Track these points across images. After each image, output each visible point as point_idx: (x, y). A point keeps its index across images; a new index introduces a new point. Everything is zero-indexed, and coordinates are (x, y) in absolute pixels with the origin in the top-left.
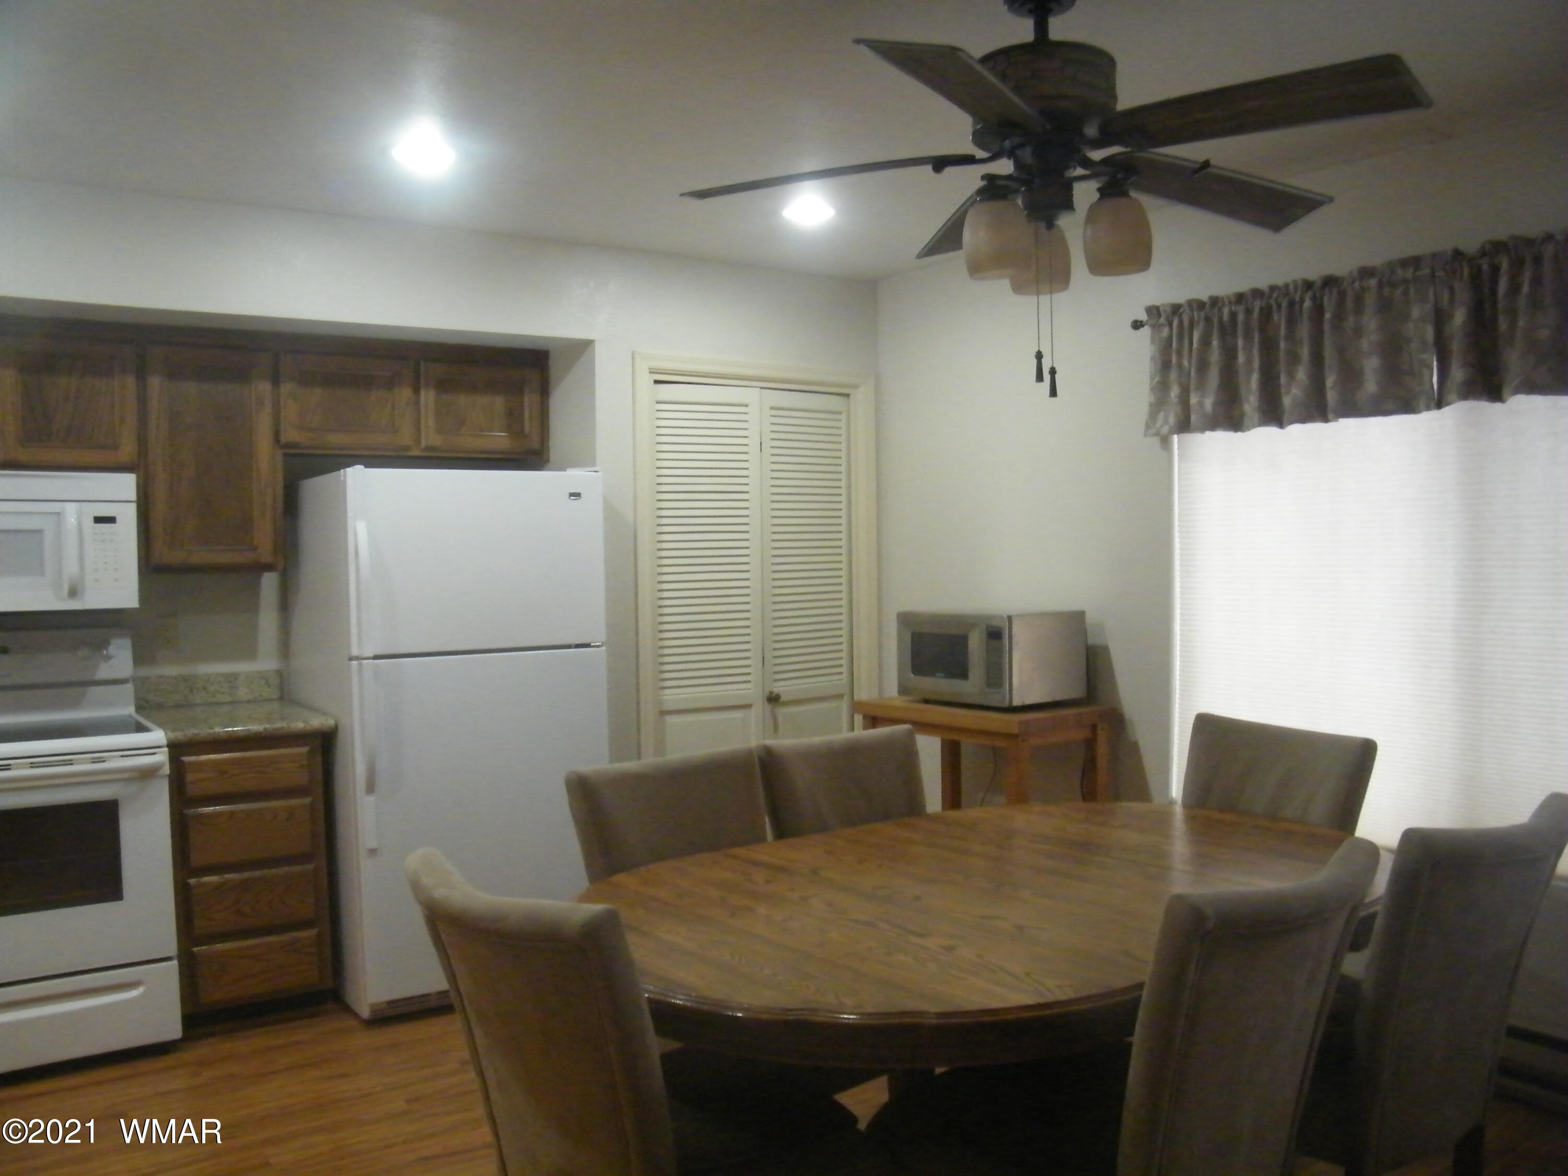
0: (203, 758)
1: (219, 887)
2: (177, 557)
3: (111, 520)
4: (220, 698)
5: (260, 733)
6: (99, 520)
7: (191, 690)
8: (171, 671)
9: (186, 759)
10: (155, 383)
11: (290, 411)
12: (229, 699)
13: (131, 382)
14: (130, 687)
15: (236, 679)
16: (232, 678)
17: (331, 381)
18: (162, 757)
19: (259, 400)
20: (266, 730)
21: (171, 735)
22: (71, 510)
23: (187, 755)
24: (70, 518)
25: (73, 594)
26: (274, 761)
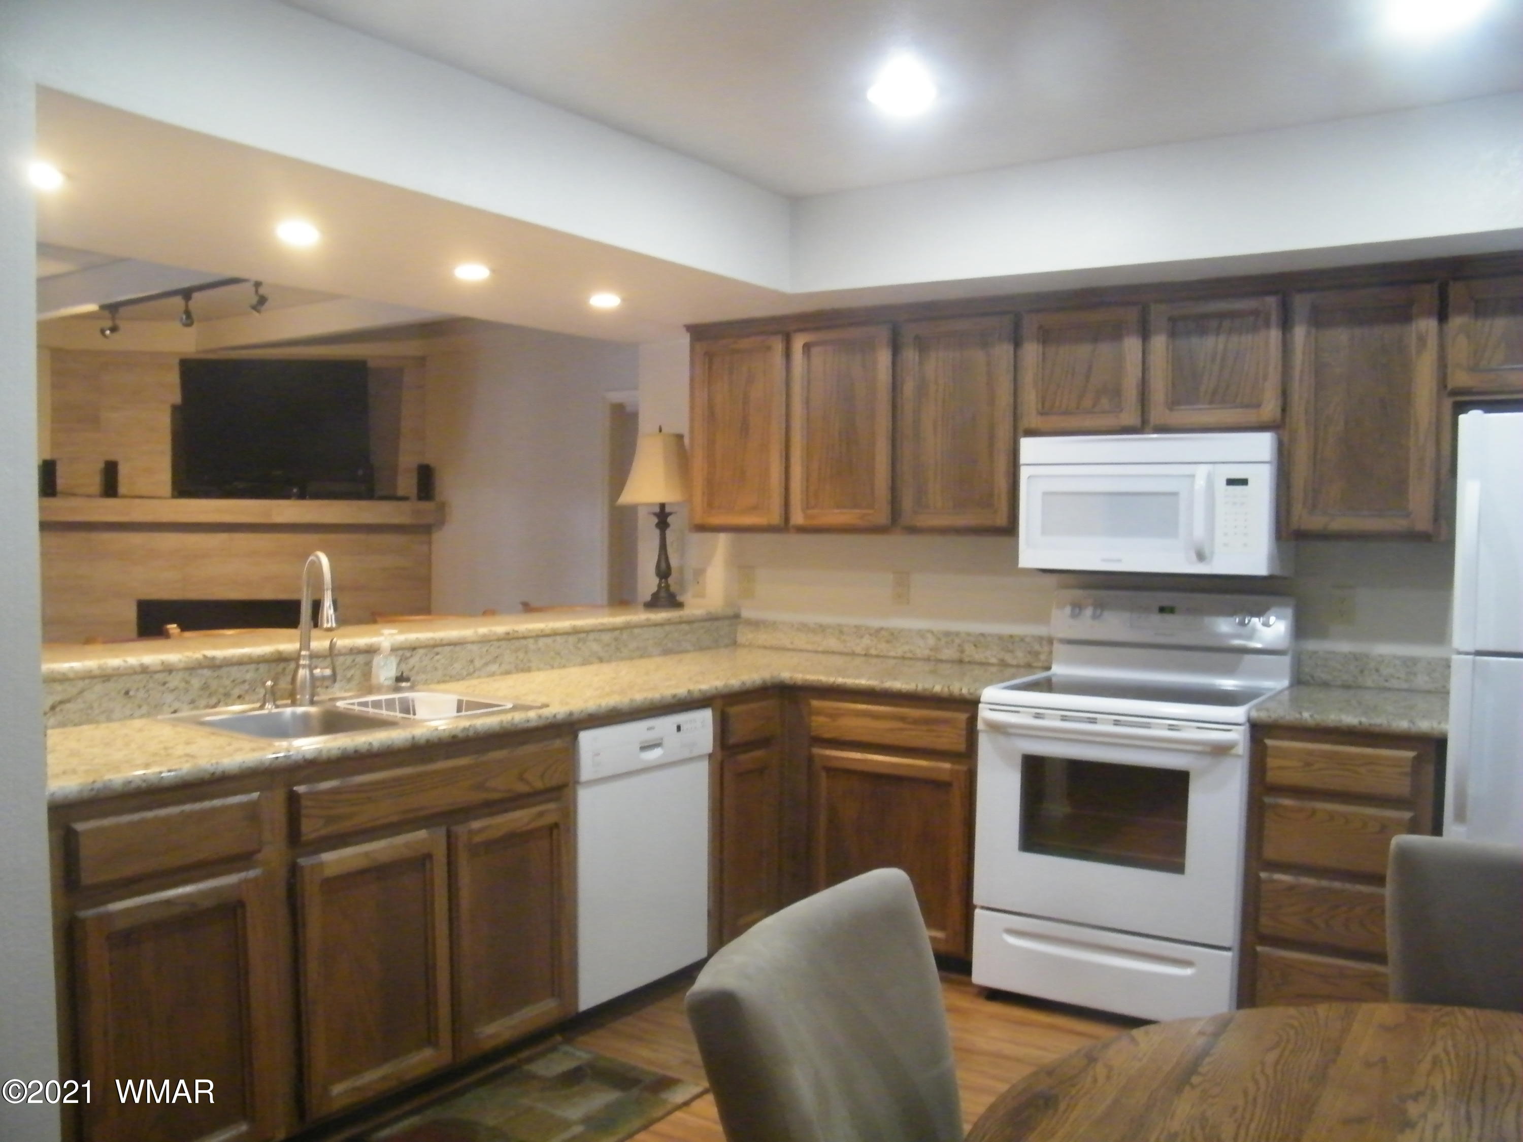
0: (1285, 744)
1: (1291, 888)
2: (1315, 522)
3: (1244, 482)
4: (1394, 683)
5: (1354, 727)
6: (1231, 482)
7: (1362, 672)
8: (1345, 647)
9: (1269, 742)
10: (1300, 333)
11: (1459, 347)
12: (1405, 686)
13: (1275, 335)
14: (1286, 660)
15: (1415, 664)
16: (1410, 663)
18: (1238, 736)
19: (1422, 340)
20: (1360, 723)
21: (1254, 714)
22: (1201, 472)
23: (1270, 738)
24: (1200, 483)
25: (1201, 556)
26: (1370, 762)
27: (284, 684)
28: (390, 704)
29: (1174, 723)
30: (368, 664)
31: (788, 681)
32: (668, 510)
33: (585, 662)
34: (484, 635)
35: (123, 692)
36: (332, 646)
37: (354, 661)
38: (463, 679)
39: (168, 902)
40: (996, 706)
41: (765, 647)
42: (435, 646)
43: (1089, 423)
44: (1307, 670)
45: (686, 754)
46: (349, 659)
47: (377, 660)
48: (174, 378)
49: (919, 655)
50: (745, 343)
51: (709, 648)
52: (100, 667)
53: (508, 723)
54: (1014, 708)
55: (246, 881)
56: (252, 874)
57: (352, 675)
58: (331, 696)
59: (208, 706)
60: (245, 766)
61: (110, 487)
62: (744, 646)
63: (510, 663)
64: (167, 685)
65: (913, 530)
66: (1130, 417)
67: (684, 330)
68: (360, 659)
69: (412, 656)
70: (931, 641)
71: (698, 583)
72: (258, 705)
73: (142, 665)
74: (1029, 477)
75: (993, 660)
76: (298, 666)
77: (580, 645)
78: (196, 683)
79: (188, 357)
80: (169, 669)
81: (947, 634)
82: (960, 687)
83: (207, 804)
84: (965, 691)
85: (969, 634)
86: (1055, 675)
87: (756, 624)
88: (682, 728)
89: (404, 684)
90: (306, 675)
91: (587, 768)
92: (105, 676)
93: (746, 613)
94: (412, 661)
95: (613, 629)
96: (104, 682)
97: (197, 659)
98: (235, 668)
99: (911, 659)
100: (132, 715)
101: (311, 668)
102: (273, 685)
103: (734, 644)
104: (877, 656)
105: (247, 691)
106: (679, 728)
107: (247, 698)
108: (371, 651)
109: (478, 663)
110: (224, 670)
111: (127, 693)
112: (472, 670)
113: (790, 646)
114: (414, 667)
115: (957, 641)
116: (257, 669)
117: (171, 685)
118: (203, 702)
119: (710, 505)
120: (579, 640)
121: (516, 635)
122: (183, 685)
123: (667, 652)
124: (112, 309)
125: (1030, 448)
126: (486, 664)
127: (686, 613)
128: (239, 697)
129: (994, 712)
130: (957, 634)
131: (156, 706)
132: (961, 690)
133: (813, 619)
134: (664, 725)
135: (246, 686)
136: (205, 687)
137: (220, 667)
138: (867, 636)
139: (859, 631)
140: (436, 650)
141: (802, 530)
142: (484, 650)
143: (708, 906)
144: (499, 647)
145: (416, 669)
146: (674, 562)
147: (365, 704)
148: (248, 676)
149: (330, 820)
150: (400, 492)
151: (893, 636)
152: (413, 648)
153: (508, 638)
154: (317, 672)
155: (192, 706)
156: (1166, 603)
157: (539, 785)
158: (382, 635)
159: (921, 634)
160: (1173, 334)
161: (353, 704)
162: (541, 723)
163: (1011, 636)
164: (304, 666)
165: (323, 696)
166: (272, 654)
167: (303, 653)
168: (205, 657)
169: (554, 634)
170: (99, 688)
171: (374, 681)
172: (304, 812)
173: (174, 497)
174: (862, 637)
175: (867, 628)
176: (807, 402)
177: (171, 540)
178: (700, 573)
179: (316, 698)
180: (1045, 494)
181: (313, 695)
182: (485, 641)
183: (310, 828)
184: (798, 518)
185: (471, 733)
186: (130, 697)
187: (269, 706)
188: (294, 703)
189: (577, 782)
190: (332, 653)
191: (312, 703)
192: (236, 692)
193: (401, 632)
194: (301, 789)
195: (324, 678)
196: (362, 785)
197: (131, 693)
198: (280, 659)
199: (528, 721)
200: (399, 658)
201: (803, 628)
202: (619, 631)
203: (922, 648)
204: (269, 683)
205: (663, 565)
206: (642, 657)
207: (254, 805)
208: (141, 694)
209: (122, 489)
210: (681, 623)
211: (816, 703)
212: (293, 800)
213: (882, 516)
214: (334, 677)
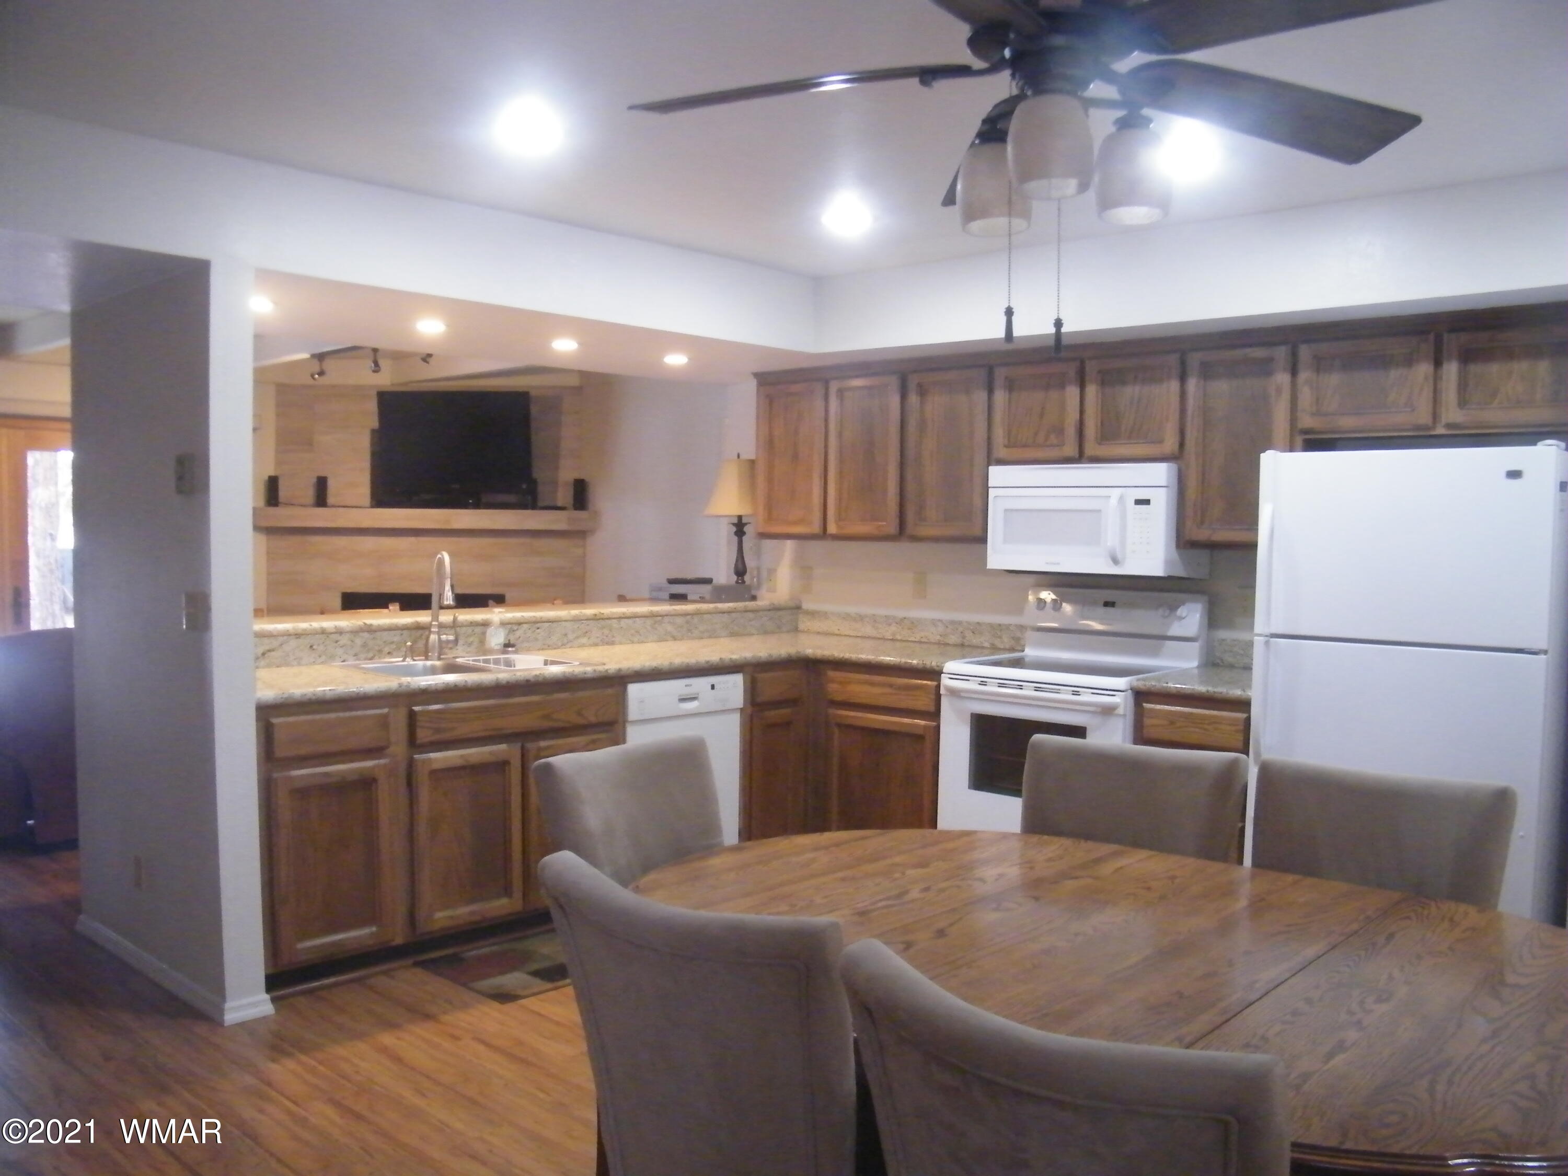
0: (1159, 707)
2: (1203, 534)
3: (1147, 502)
5: (1204, 693)
6: (1139, 502)
9: (1147, 706)
10: (1192, 383)
11: (1306, 396)
13: (1175, 385)
17: (1350, 363)
18: (1123, 700)
19: (1279, 390)
20: (1208, 691)
21: (1135, 684)
22: (1116, 493)
23: (1148, 702)
24: (1114, 501)
25: (1116, 561)
26: (1215, 721)
27: (421, 644)
28: (497, 662)
29: (1076, 690)
30: (484, 633)
31: (811, 656)
32: (744, 521)
33: (661, 640)
34: (576, 616)
35: (309, 646)
36: (455, 619)
37: (473, 631)
38: (558, 648)
39: (326, 774)
40: (955, 676)
41: (818, 633)
42: (536, 622)
43: (1040, 454)
44: (1217, 654)
45: (720, 707)
46: (470, 630)
47: (490, 631)
48: (372, 406)
49: (932, 641)
50: (795, 388)
51: (773, 633)
52: (294, 628)
53: (569, 673)
54: (965, 677)
55: (377, 766)
56: (382, 761)
57: (472, 642)
58: (454, 656)
59: (366, 659)
60: (379, 690)
61: (321, 499)
62: (803, 632)
63: (598, 637)
64: (339, 643)
65: (915, 539)
66: (1070, 449)
67: (752, 377)
68: (478, 630)
69: (517, 629)
70: (941, 629)
71: (771, 580)
72: (401, 659)
73: (322, 628)
74: (995, 497)
75: (986, 645)
76: (430, 632)
77: (656, 625)
78: (358, 641)
79: (386, 389)
80: (340, 632)
81: (953, 622)
82: (931, 662)
83: (354, 713)
84: (934, 664)
85: (968, 623)
86: (1026, 656)
87: (813, 614)
88: (715, 687)
89: (510, 649)
90: (435, 639)
91: (634, 710)
92: (296, 634)
93: (806, 606)
94: (518, 633)
95: (685, 614)
96: (297, 638)
97: (359, 626)
98: (386, 633)
99: (926, 643)
100: (314, 662)
101: (439, 634)
102: (411, 645)
103: (796, 630)
104: (901, 641)
105: (394, 650)
106: (713, 687)
107: (395, 653)
108: (485, 624)
109: (571, 637)
110: (378, 634)
111: (311, 647)
112: (565, 641)
113: (837, 632)
114: (520, 637)
115: (961, 629)
116: (402, 634)
117: (341, 643)
118: (362, 656)
119: (770, 518)
120: (656, 622)
121: (602, 616)
122: (349, 643)
123: (733, 634)
124: (320, 357)
125: (998, 475)
126: (578, 637)
127: (760, 603)
128: (389, 653)
129: (952, 680)
130: (960, 623)
131: (330, 657)
132: (932, 663)
133: (852, 610)
134: (700, 684)
135: (394, 646)
136: (365, 645)
137: (375, 631)
138: (894, 624)
139: (889, 620)
140: (538, 625)
141: (836, 537)
142: (576, 627)
143: (739, 826)
144: (588, 625)
145: (521, 639)
146: (750, 562)
147: (478, 661)
148: (396, 639)
149: (438, 731)
150: (560, 504)
151: (913, 624)
152: (519, 623)
153: (596, 618)
154: (444, 637)
155: (355, 657)
156: (1110, 599)
157: (593, 719)
158: (494, 612)
159: (934, 622)
160: (1103, 383)
161: (468, 660)
162: (595, 675)
163: (1000, 625)
164: (434, 632)
165: (450, 655)
166: (412, 623)
167: (434, 623)
168: (365, 624)
169: (635, 616)
170: (293, 643)
171: (487, 646)
172: (418, 724)
173: (372, 507)
174: (890, 625)
175: (894, 618)
176: (840, 435)
177: (370, 543)
178: (772, 571)
179: (442, 657)
180: (1006, 510)
181: (440, 654)
182: (576, 620)
183: (423, 735)
184: (832, 529)
185: (540, 679)
186: (313, 649)
187: (408, 659)
188: (427, 659)
189: (625, 721)
190: (455, 625)
191: (439, 659)
192: (387, 650)
193: (507, 612)
194: (416, 708)
195: (448, 642)
196: (456, 709)
197: (314, 647)
198: (419, 627)
199: (585, 673)
200: (507, 631)
201: (847, 617)
202: (691, 616)
203: (933, 634)
204: (409, 644)
205: (740, 566)
206: (710, 637)
207: (386, 716)
208: (321, 648)
209: (331, 500)
210: (746, 611)
211: (831, 674)
212: (412, 716)
213: (893, 529)
214: (456, 641)
